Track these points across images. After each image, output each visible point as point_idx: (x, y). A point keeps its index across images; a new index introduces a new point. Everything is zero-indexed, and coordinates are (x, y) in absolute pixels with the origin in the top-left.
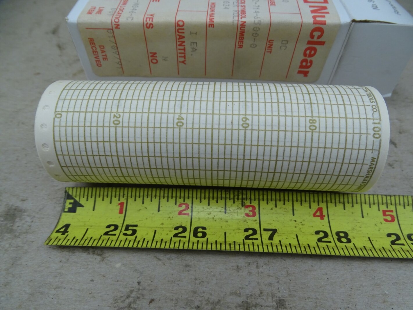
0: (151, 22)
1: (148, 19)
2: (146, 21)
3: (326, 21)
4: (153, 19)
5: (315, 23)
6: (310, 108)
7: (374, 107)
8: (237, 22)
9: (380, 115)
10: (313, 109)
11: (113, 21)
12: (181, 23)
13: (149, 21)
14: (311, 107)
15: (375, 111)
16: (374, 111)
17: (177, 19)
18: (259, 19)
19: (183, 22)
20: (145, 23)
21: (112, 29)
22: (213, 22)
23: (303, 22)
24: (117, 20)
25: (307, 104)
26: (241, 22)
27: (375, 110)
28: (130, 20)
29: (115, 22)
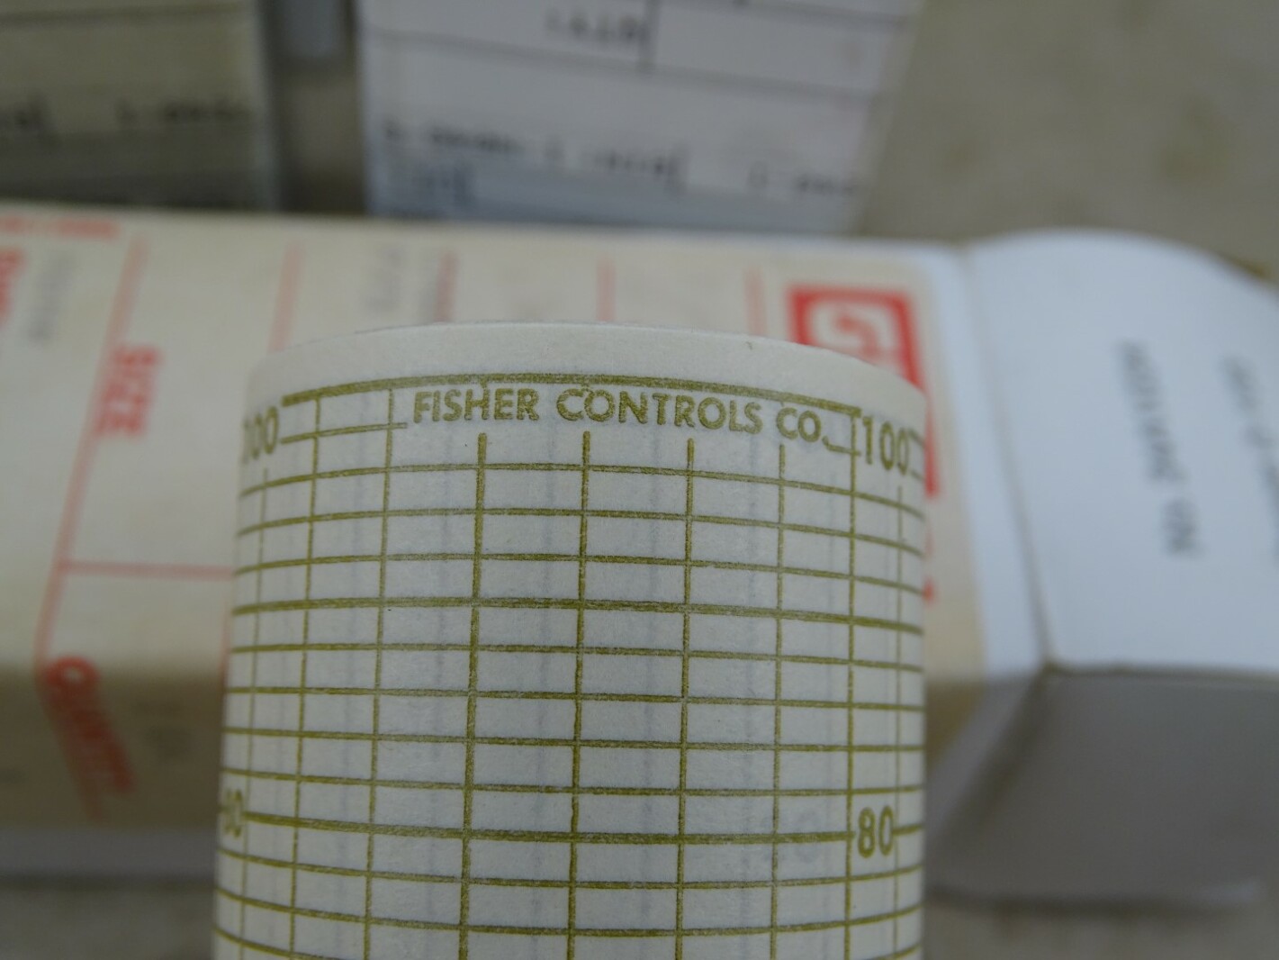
6: (807, 847)
7: (790, 423)
9: (835, 408)
10: (808, 828)
14: (796, 838)
15: (818, 425)
16: (817, 434)
25: (774, 866)
27: (809, 426)
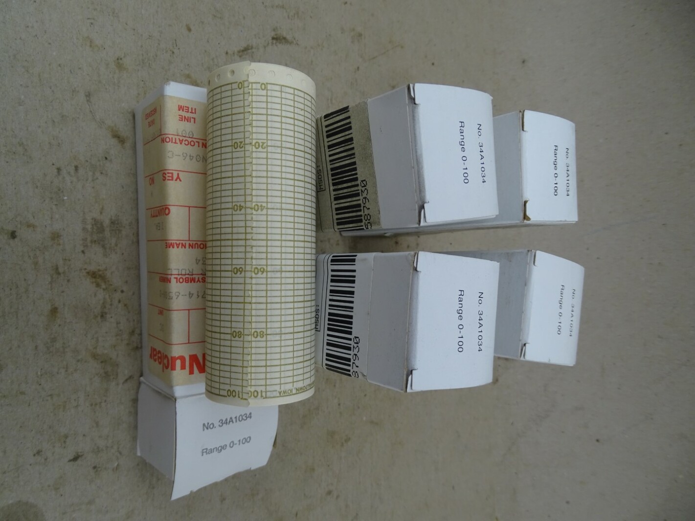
0: (167, 178)
1: (170, 175)
2: (168, 173)
3: (175, 370)
4: (172, 180)
5: (174, 359)
8: (170, 273)
11: (167, 136)
12: (167, 211)
13: (169, 176)
17: (171, 208)
18: (175, 297)
19: (169, 213)
20: (166, 172)
21: (161, 135)
22: (169, 247)
23: (173, 346)
24: (168, 140)
26: (170, 278)
28: (170, 154)
29: (166, 138)
